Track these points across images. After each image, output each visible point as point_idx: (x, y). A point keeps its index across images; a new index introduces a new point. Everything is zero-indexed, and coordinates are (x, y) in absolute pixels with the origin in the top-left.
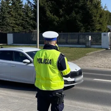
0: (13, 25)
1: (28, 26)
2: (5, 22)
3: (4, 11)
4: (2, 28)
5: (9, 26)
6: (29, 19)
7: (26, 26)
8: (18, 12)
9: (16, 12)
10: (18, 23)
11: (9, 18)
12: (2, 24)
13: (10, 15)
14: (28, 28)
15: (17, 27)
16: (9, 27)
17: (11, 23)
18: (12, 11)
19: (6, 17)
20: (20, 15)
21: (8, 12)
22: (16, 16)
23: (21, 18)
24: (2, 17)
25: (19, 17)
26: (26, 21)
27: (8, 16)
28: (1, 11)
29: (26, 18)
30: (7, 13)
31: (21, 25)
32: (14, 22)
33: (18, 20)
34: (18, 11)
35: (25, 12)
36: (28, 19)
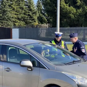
0: (14, 20)
1: (30, 21)
2: (6, 16)
3: (5, 4)
4: (2, 23)
5: (10, 20)
6: (32, 13)
7: (29, 20)
8: (20, 6)
9: (18, 5)
10: (20, 17)
11: (10, 12)
12: (2, 18)
13: (11, 8)
14: (30, 22)
15: (19, 22)
16: (10, 22)
17: (13, 18)
18: (14, 4)
19: (7, 11)
20: (22, 9)
21: (10, 6)
22: (18, 9)
23: (23, 12)
24: (3, 11)
25: (20, 10)
26: (29, 15)
27: (9, 10)
28: (1, 4)
29: (29, 12)
30: (8, 7)
31: (22, 19)
32: (16, 16)
33: (20, 14)
34: (19, 4)
35: (27, 5)
36: (30, 13)
